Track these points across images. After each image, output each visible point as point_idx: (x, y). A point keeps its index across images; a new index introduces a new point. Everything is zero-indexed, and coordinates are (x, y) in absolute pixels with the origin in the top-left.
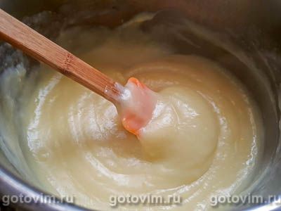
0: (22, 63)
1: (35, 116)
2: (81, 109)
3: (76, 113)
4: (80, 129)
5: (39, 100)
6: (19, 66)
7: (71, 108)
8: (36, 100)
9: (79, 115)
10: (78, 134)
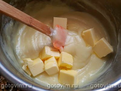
0: (11, 20)
1: (18, 41)
2: (37, 37)
3: (34, 39)
4: (37, 45)
5: (19, 34)
6: (10, 22)
7: (33, 37)
8: (18, 34)
9: (36, 40)
10: (36, 47)
